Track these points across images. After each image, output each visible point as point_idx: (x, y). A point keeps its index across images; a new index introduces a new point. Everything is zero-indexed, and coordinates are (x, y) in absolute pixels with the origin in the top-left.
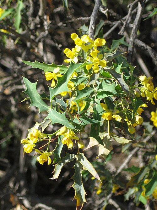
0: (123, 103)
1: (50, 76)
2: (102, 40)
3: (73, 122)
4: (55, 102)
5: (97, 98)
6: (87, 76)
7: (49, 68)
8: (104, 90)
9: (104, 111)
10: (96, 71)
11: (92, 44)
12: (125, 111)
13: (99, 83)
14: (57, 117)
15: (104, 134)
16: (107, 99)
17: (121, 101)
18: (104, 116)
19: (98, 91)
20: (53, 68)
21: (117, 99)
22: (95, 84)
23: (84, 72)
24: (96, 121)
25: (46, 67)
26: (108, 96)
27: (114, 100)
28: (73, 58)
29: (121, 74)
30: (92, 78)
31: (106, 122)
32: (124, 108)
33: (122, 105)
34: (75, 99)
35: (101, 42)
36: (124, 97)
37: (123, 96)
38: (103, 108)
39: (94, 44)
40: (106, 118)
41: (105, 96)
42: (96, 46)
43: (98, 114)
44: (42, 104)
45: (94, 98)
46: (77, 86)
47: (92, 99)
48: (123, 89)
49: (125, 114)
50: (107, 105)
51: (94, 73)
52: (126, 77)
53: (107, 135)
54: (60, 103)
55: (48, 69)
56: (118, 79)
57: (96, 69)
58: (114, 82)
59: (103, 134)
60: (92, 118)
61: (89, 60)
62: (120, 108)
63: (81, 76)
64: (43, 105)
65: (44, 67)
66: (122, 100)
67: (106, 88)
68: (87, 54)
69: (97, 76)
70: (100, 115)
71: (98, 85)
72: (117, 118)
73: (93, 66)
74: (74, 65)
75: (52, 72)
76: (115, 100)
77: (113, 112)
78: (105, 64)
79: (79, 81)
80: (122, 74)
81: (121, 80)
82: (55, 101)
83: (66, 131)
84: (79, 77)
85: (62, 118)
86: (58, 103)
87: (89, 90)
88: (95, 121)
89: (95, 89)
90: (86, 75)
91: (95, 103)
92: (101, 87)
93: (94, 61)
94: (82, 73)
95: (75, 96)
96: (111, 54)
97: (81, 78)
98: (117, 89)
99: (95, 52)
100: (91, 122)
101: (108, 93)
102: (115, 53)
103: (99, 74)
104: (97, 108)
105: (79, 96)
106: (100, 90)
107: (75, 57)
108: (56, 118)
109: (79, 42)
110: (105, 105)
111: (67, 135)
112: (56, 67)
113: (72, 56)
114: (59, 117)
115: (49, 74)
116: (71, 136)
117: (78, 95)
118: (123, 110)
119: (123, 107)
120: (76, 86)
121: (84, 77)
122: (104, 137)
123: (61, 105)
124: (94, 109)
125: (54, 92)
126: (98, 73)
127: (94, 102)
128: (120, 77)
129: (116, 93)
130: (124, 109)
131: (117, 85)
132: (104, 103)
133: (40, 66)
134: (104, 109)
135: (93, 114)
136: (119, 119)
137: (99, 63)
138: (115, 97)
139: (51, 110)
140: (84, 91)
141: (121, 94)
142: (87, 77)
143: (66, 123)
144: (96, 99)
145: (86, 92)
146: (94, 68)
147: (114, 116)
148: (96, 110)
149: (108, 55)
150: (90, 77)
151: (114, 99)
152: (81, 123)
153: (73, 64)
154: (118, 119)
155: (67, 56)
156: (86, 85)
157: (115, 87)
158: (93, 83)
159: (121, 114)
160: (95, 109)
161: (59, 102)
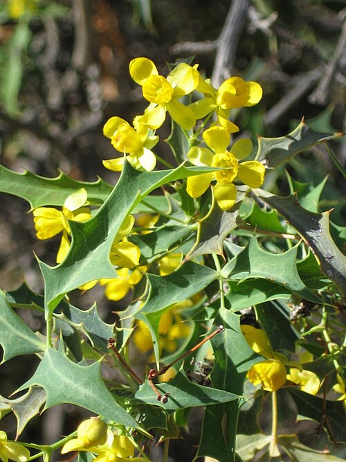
0: (327, 325)
1: (50, 222)
2: (249, 86)
3: (137, 397)
4: (67, 320)
5: (228, 306)
6: (192, 222)
7: (48, 191)
8: (254, 274)
9: (255, 356)
10: (224, 204)
11: (210, 99)
12: (334, 357)
13: (236, 250)
14: (68, 381)
15: (258, 439)
16: (267, 308)
17: (321, 317)
18: (255, 375)
19: (233, 278)
20: (64, 192)
21: (304, 312)
22: (221, 252)
23: (180, 210)
24: (224, 395)
25: (38, 189)
26: (271, 299)
27: (294, 313)
28: (139, 152)
29: (320, 216)
30: (210, 230)
31: (262, 396)
32: (330, 346)
33: (325, 333)
34: (144, 309)
35: (243, 92)
36: (333, 301)
37: (328, 300)
38: (251, 345)
39: (219, 100)
40: (262, 383)
41: (259, 297)
42: (224, 106)
43: (232, 367)
44: (13, 329)
45: (216, 305)
46: (155, 263)
47: (210, 312)
48: (330, 272)
49: (337, 366)
50: (268, 332)
51: (218, 212)
52: (339, 228)
53: (268, 445)
54: (87, 324)
55: (43, 196)
56: (310, 234)
57: (225, 197)
58: (294, 244)
59: (252, 441)
60: (208, 384)
61: (197, 162)
62: (315, 345)
63: (170, 224)
64: (19, 333)
65: (28, 187)
66: (324, 315)
67: (262, 270)
68: (192, 138)
69: (228, 224)
70: (240, 370)
71: (232, 256)
72: (306, 381)
73: (214, 183)
74: (139, 177)
75: (60, 208)
76: (298, 313)
77: (289, 360)
78: (259, 174)
79: (163, 243)
80: (326, 214)
81: (322, 236)
82: (68, 315)
83: (101, 437)
84: (162, 227)
85: (87, 385)
86: (79, 326)
87: (200, 275)
88: (221, 396)
89: (223, 272)
90: (187, 218)
91: (221, 327)
92: (243, 263)
93: (219, 164)
94: (174, 211)
95: (144, 300)
96: (282, 141)
97: (171, 229)
98: (305, 271)
99: (221, 128)
100: (204, 397)
101: (269, 286)
102: (298, 138)
103: (236, 214)
104: (226, 345)
105: (158, 299)
106: (242, 277)
107: (145, 149)
108: (66, 386)
109: (158, 92)
110: (261, 333)
111: (107, 453)
112: (76, 187)
113: (135, 144)
114: (76, 380)
115: (48, 214)
116: (119, 455)
117: (155, 293)
118: (328, 352)
119: (327, 339)
120: (150, 261)
121: (180, 228)
122: (256, 451)
123: (92, 331)
124: (215, 348)
125: (61, 282)
126: (232, 210)
127: (218, 321)
128: (317, 227)
129: (299, 285)
130: (331, 350)
131: (305, 256)
132: (257, 326)
133: (13, 183)
134: (256, 348)
135: (212, 365)
136: (311, 385)
137: (236, 171)
138: (296, 303)
139: (47, 353)
140: (179, 279)
141: (320, 291)
142: (193, 226)
143: (104, 404)
144: (223, 312)
145: (184, 284)
146: (216, 191)
147: (294, 375)
148: (224, 351)
149: (273, 143)
150: (203, 224)
151: (293, 311)
152: (165, 401)
153: (132, 173)
154: (309, 382)
155: (117, 145)
156: (188, 258)
157: (298, 265)
158: (214, 247)
159: (321, 369)
160: (219, 348)
161: (83, 322)
